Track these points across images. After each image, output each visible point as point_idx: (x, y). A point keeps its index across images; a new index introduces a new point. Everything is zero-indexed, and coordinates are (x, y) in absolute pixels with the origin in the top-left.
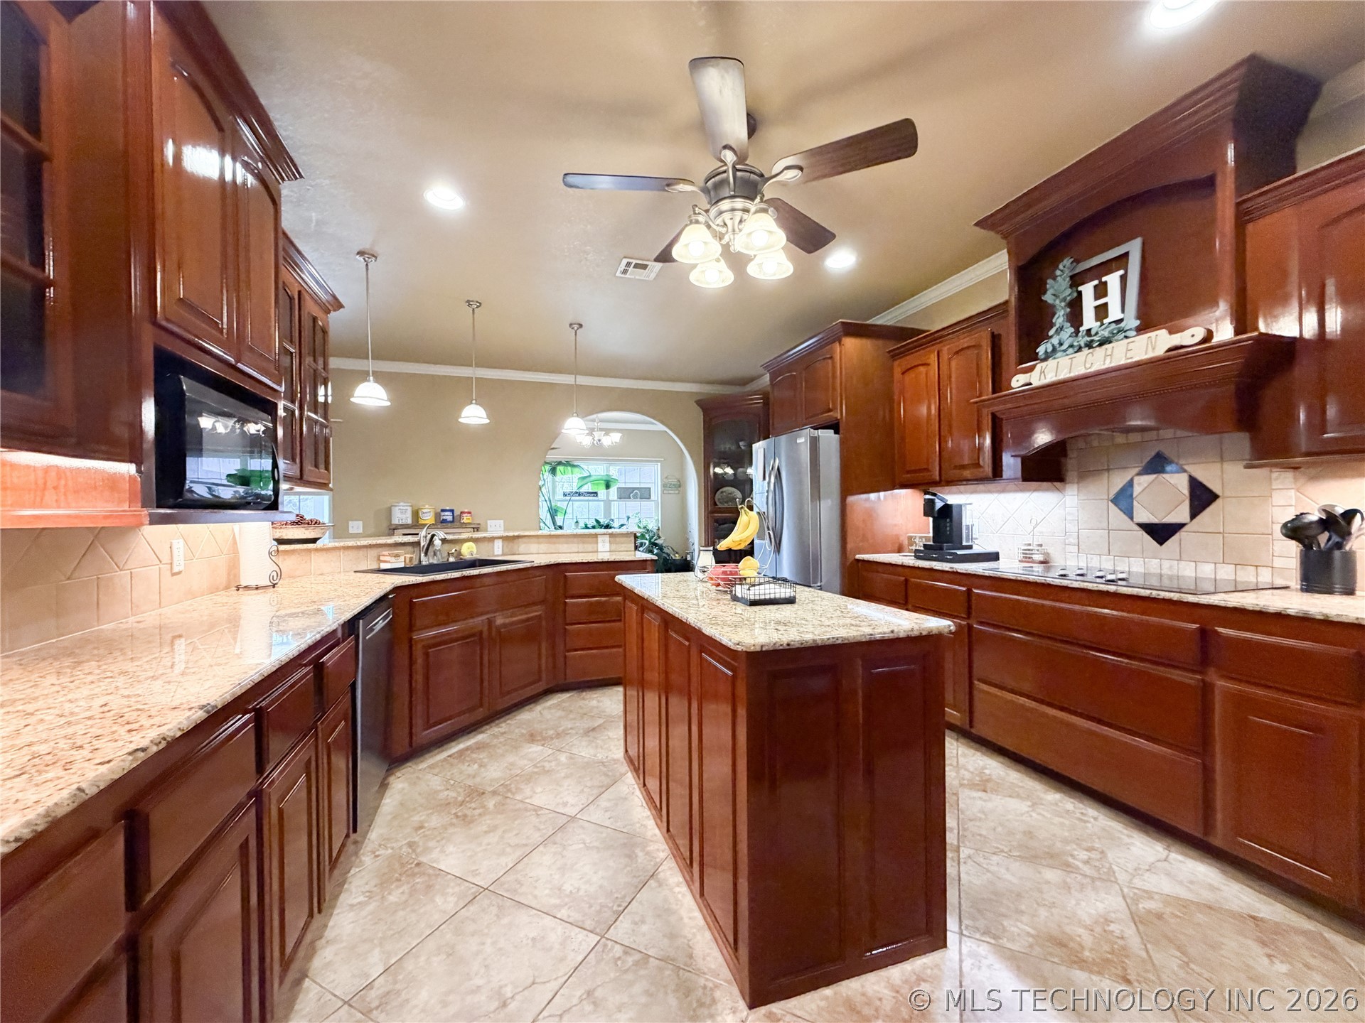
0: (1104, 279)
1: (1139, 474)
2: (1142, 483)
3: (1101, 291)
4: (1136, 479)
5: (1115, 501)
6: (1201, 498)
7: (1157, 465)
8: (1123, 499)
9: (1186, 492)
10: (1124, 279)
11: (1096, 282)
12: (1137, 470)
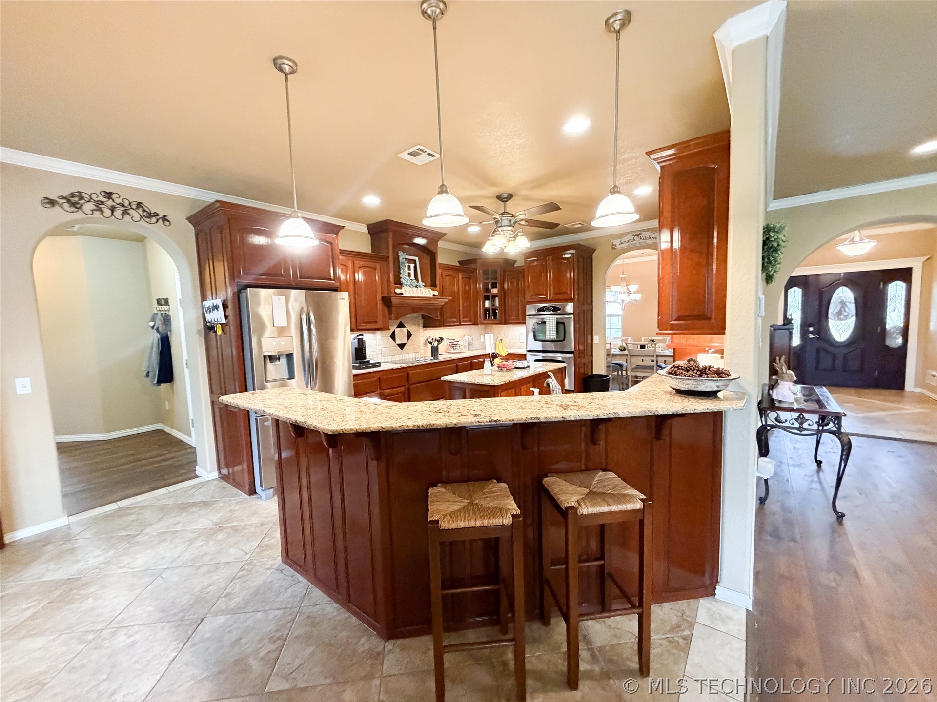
0: (410, 265)
1: (397, 327)
2: (398, 330)
3: (409, 268)
4: (396, 329)
5: (391, 336)
6: (409, 335)
7: (401, 325)
8: (393, 336)
9: (406, 333)
10: (415, 267)
11: (408, 264)
12: (396, 326)
